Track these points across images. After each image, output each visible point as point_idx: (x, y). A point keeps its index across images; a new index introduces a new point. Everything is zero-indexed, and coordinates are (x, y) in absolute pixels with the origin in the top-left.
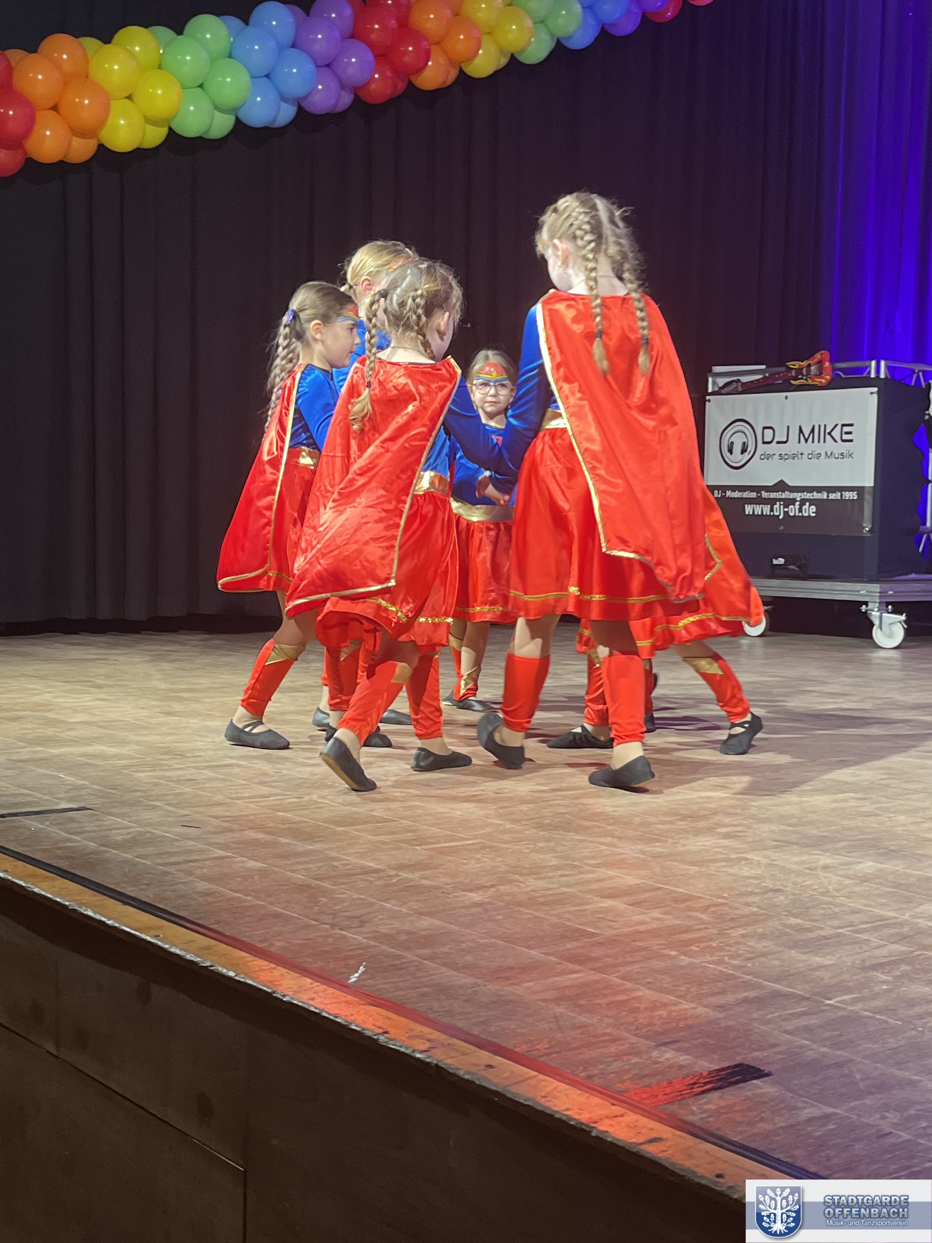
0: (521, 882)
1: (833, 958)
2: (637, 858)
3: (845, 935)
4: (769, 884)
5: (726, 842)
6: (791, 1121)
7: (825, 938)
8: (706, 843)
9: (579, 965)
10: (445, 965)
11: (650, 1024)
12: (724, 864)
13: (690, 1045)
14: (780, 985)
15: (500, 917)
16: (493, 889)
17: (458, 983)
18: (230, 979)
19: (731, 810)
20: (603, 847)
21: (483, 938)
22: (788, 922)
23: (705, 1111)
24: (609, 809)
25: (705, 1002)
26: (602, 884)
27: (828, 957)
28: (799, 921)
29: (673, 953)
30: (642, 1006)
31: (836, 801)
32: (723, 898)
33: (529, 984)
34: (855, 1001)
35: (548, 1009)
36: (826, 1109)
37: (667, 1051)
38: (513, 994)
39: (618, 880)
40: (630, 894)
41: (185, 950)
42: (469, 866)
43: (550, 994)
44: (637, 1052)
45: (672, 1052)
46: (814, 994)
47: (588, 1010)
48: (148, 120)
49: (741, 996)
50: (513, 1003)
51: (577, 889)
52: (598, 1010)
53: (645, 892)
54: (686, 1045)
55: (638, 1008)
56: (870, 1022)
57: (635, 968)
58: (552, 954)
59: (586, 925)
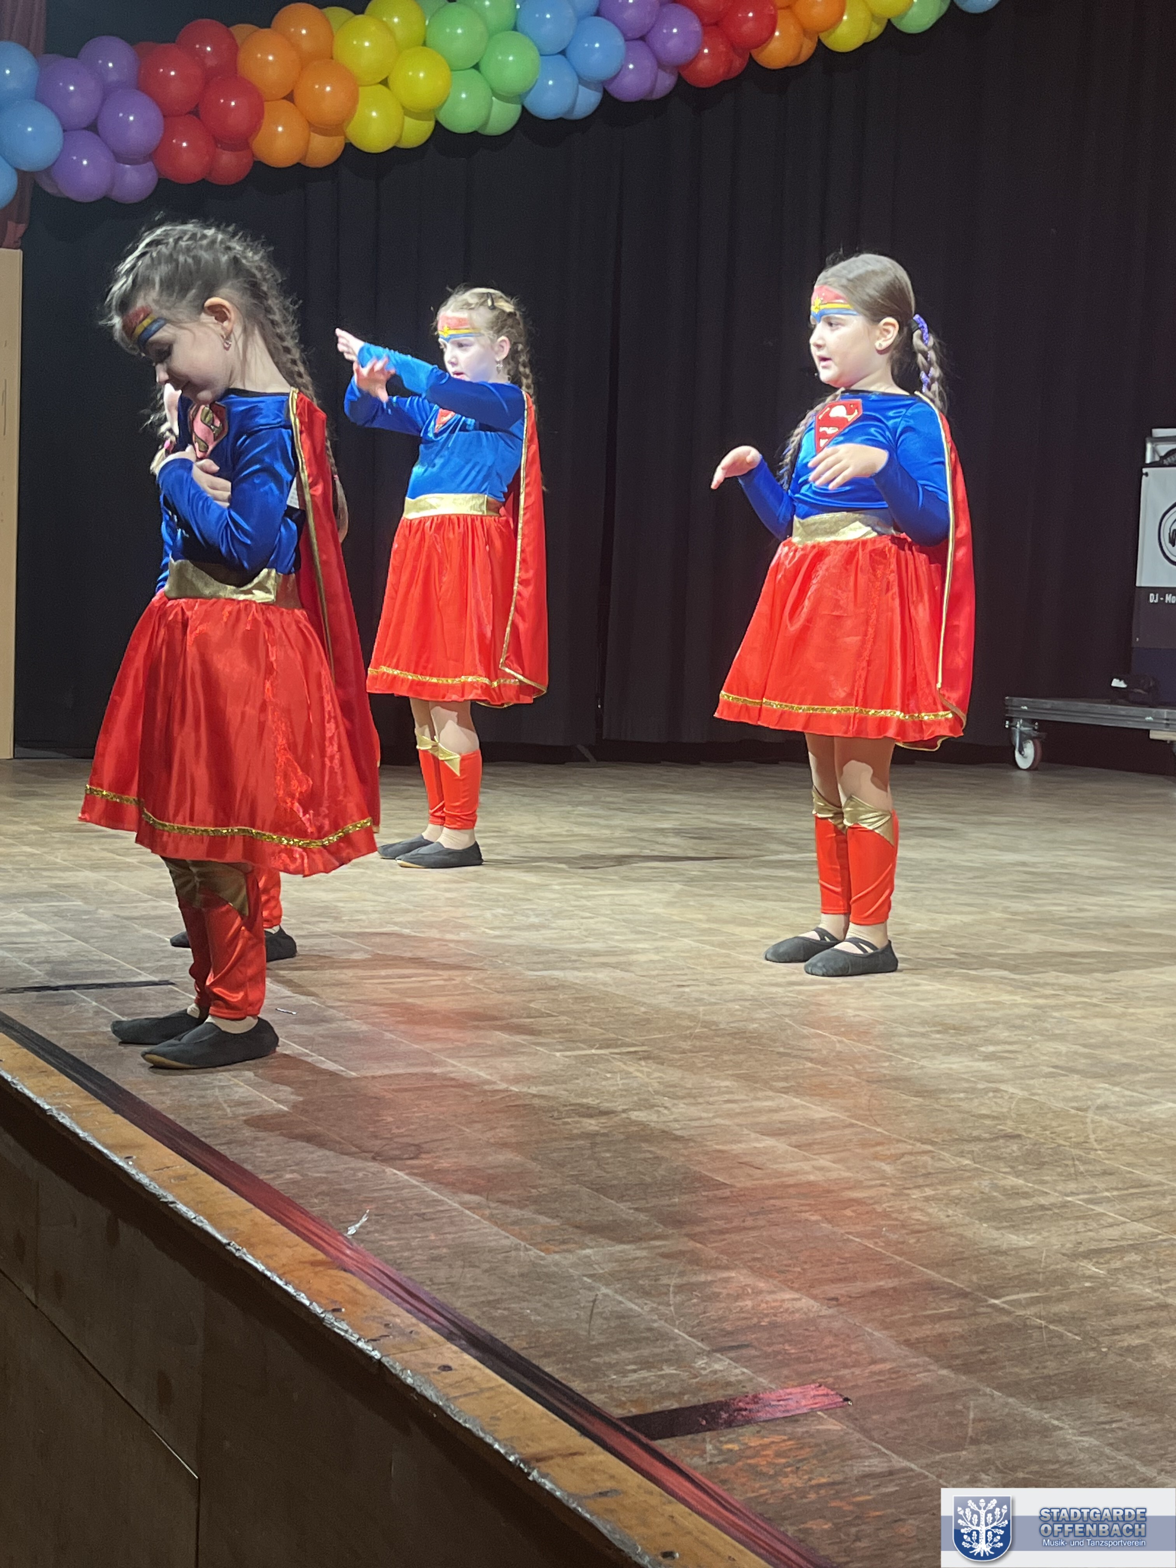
0: (666, 1108)
1: (1039, 1237)
2: (847, 1082)
3: (1074, 1205)
4: (1008, 1127)
5: (984, 1066)
6: (837, 1477)
7: (1043, 1208)
8: (954, 1066)
9: (674, 1228)
11: (720, 1319)
12: (962, 1095)
13: (758, 1353)
14: (939, 1273)
15: (608, 1155)
16: (623, 1116)
17: (493, 1244)
18: (188, 1221)
19: (1018, 1022)
20: (809, 1065)
22: (1002, 1183)
23: (721, 1452)
24: (851, 1012)
25: (818, 1291)
26: (777, 1117)
27: (1030, 1237)
28: (1021, 1182)
29: (814, 1218)
30: (725, 1292)
32: (932, 1143)
33: (588, 1251)
34: (1034, 1301)
35: (591, 1289)
36: (899, 1462)
37: (720, 1360)
38: (557, 1264)
39: (800, 1112)
40: (805, 1132)
41: (152, 1179)
42: (610, 1082)
43: (608, 1267)
44: (677, 1359)
45: (728, 1361)
46: (979, 1288)
47: (647, 1294)
48: (408, 112)
49: (873, 1285)
50: (550, 1277)
51: (737, 1121)
52: (660, 1295)
53: (828, 1129)
54: (753, 1352)
55: (718, 1295)
56: (1036, 1334)
57: (750, 1237)
58: (646, 1211)
59: (718, 1171)
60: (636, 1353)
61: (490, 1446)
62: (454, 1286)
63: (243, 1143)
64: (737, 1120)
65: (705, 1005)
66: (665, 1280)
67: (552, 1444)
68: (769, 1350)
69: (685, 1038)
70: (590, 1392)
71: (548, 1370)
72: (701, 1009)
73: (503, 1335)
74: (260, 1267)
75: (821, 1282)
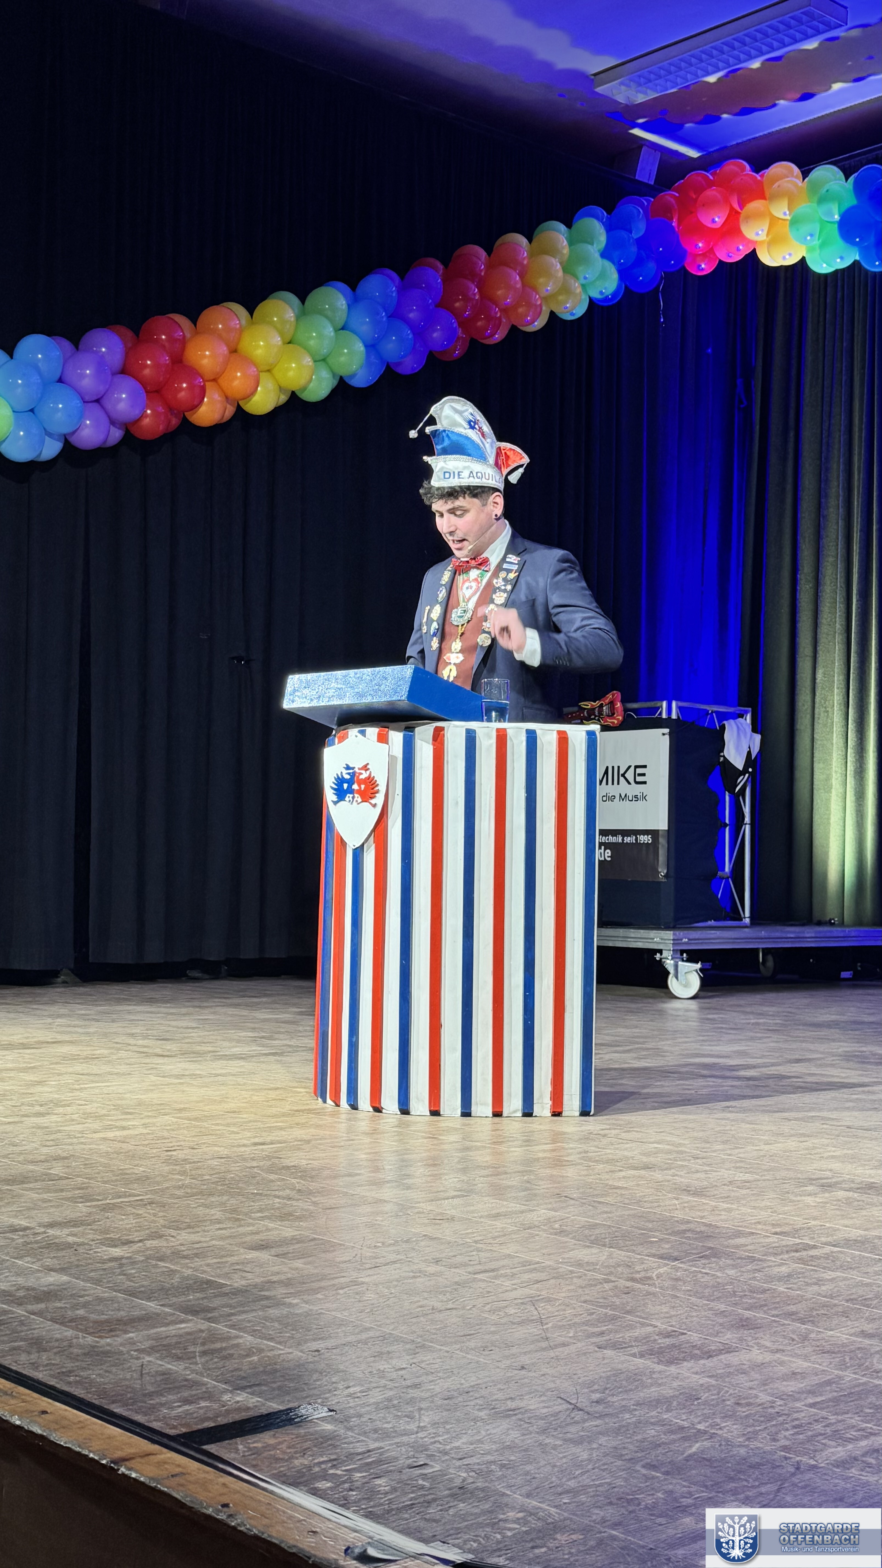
0: (173, 1236)
3: (480, 1280)
7: (458, 1283)
9: (192, 1315)
10: (53, 1320)
11: (236, 1370)
13: (266, 1388)
14: (388, 1329)
15: (133, 1271)
16: (140, 1244)
17: (57, 1336)
20: (277, 1200)
21: (105, 1292)
23: (250, 1449)
24: (304, 1162)
25: (302, 1348)
26: (257, 1237)
29: (295, 1301)
30: (236, 1353)
33: (131, 1335)
35: (138, 1358)
36: (372, 1444)
37: (240, 1394)
38: (109, 1345)
39: (275, 1232)
40: (280, 1246)
42: (126, 1222)
43: (147, 1344)
44: (209, 1396)
45: (246, 1395)
47: (179, 1358)
49: (343, 1340)
50: (106, 1353)
51: (227, 1241)
52: (189, 1359)
53: (297, 1243)
54: (264, 1388)
55: (231, 1355)
57: (249, 1316)
58: (170, 1306)
59: (219, 1276)
60: (179, 1396)
61: (86, 1456)
65: (190, 1163)
66: (191, 1349)
67: (133, 1451)
68: (274, 1385)
69: (180, 1187)
70: (150, 1422)
71: (115, 1410)
72: (188, 1166)
73: (78, 1393)
75: (306, 1341)
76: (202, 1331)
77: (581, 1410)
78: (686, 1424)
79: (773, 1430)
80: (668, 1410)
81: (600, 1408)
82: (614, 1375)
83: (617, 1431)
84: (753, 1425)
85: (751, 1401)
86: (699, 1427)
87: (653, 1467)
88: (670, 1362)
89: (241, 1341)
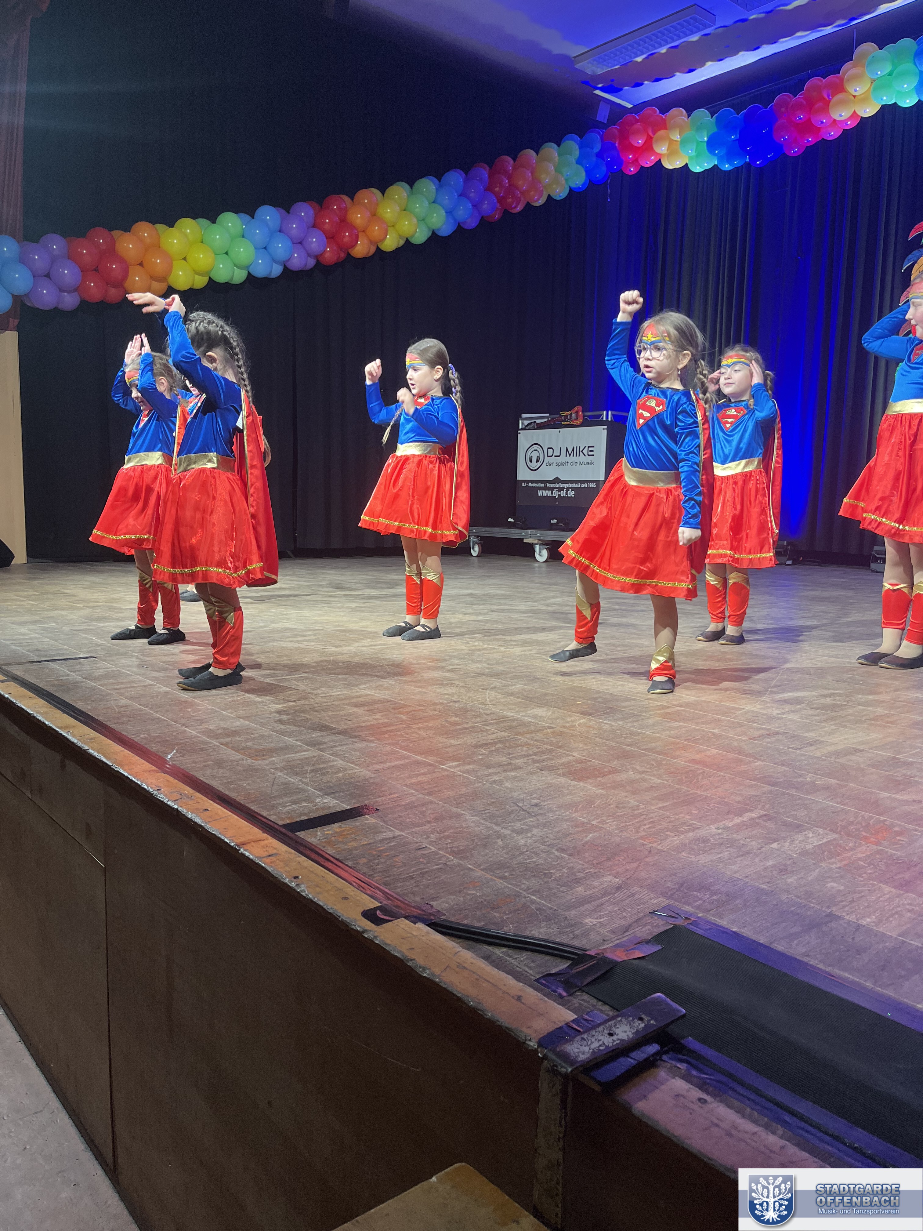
0: (313, 698)
1: (462, 740)
2: (390, 684)
3: (478, 727)
4: (454, 698)
5: (447, 674)
6: (372, 841)
7: (465, 728)
9: (312, 746)
10: (232, 748)
11: (328, 782)
12: (437, 686)
17: (232, 758)
18: (95, 757)
19: (463, 656)
21: (266, 732)
22: (450, 720)
23: (324, 835)
24: (394, 656)
25: (370, 768)
26: (359, 699)
27: (459, 740)
28: (458, 719)
30: (331, 771)
31: (525, 651)
32: (424, 706)
33: (274, 759)
34: (457, 766)
35: (274, 774)
36: (397, 833)
37: (326, 798)
38: (259, 765)
40: (372, 705)
41: (79, 740)
43: (282, 765)
44: (309, 799)
45: (330, 799)
46: (437, 762)
47: (297, 774)
48: (196, 273)
49: (393, 764)
50: (256, 770)
52: (303, 774)
53: (381, 703)
54: (341, 794)
55: (328, 772)
56: (458, 778)
57: (344, 748)
58: (301, 740)
59: (332, 723)
60: (291, 798)
61: (223, 840)
62: (213, 777)
63: (122, 723)
64: (343, 702)
65: (334, 656)
66: (306, 768)
67: (251, 837)
68: (348, 793)
69: (324, 670)
70: (270, 816)
71: (252, 808)
72: (332, 657)
73: (233, 795)
74: (126, 774)
75: (372, 764)
76: (314, 757)
77: (524, 810)
78: (585, 820)
79: (638, 825)
80: (576, 811)
81: (536, 809)
82: (547, 787)
83: (544, 825)
84: (626, 822)
85: (625, 805)
86: (593, 823)
87: (562, 850)
88: (580, 779)
89: (335, 763)
